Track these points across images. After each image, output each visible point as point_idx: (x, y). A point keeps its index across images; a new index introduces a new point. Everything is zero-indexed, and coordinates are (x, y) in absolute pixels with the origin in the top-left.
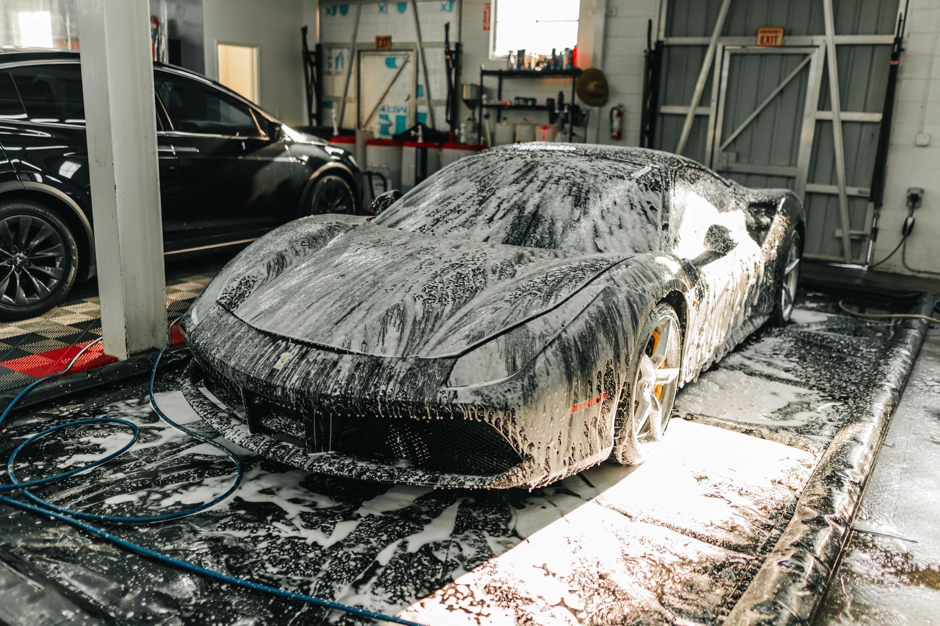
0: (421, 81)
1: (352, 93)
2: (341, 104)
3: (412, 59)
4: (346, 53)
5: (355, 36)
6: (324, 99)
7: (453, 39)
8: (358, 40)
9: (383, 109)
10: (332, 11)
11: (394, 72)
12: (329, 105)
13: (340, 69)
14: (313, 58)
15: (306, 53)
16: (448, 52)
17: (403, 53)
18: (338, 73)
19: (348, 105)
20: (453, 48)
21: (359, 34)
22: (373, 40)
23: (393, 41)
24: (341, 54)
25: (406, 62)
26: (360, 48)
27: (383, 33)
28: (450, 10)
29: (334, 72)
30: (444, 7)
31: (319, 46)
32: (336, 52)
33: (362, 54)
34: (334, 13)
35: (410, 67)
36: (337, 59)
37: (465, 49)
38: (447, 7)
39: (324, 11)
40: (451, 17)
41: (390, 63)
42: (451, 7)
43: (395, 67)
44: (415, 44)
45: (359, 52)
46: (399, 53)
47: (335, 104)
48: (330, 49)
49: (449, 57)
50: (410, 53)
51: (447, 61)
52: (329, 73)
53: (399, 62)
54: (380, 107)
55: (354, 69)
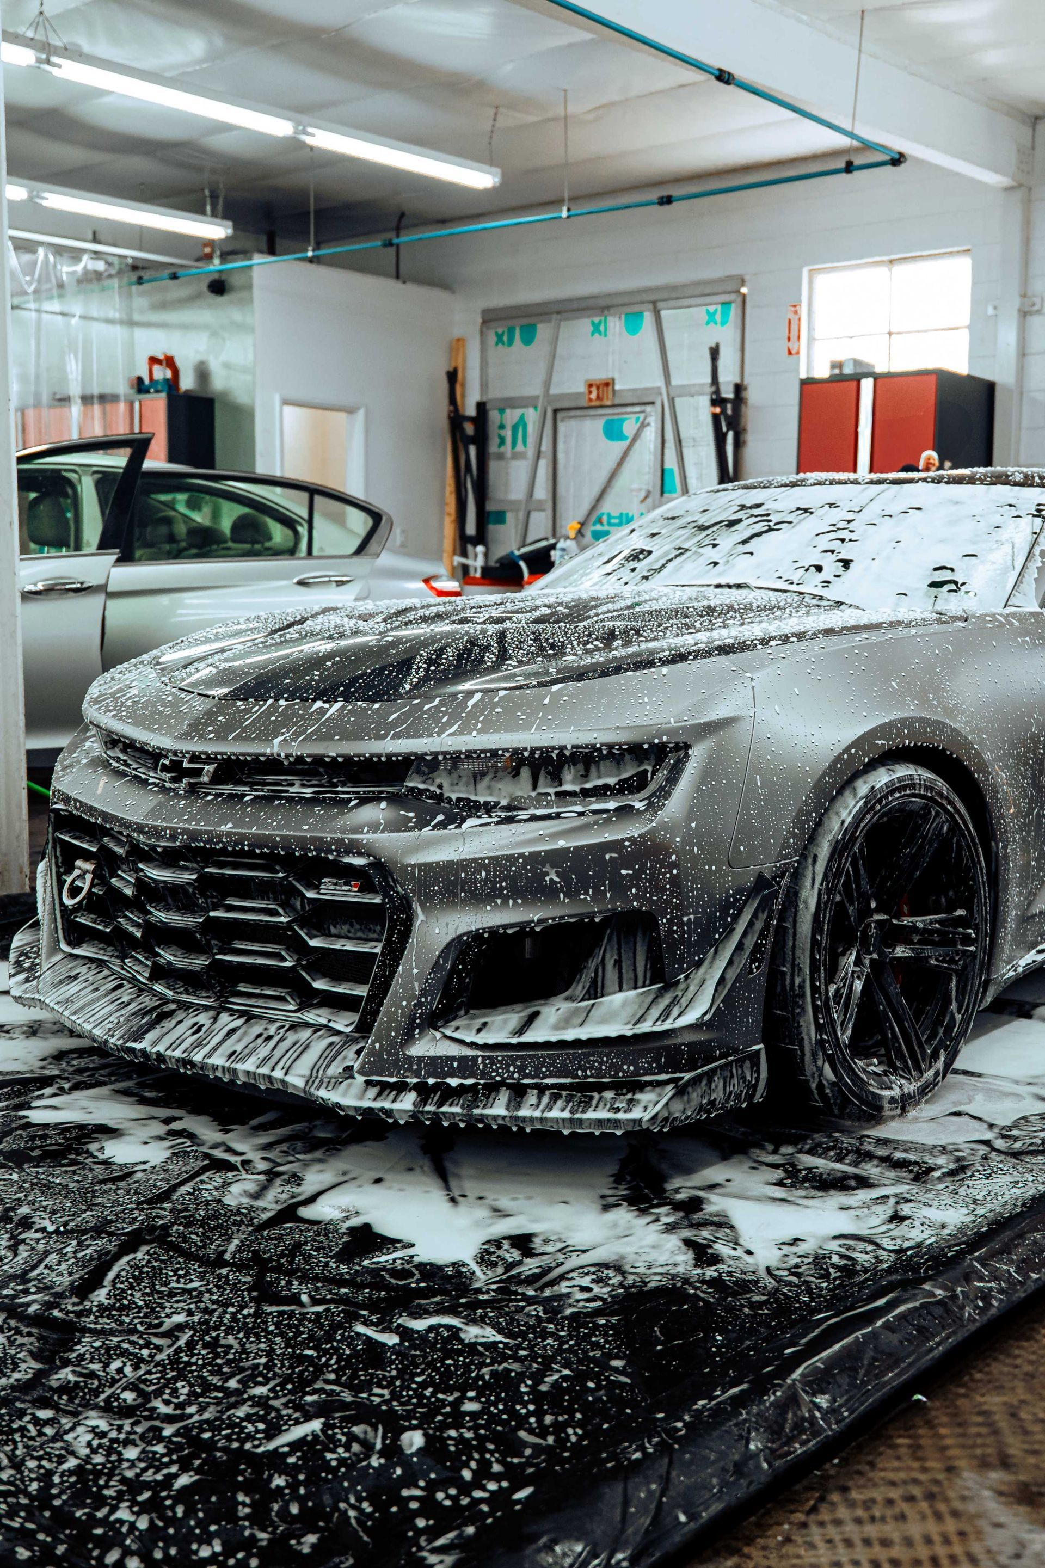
0: (671, 462)
1: (542, 492)
2: (521, 515)
3: (654, 421)
4: (532, 416)
5: (547, 384)
6: (490, 507)
7: (728, 378)
8: (554, 391)
9: (600, 521)
10: (505, 338)
11: (618, 447)
12: (500, 517)
13: (520, 447)
14: (469, 429)
15: (456, 420)
16: (717, 401)
17: (637, 409)
18: (516, 456)
19: (534, 515)
20: (728, 393)
21: (555, 378)
22: (582, 389)
23: (617, 387)
24: (522, 418)
25: (643, 425)
26: (559, 406)
27: (600, 375)
28: (723, 323)
29: (509, 454)
30: (711, 315)
31: (481, 407)
32: (511, 416)
33: (560, 415)
34: (510, 342)
35: (650, 434)
36: (515, 428)
37: (753, 396)
38: (718, 317)
39: (492, 338)
40: (727, 336)
41: (613, 432)
42: (725, 315)
43: (620, 437)
44: (658, 391)
45: (555, 411)
46: (629, 409)
47: (509, 517)
48: (502, 410)
49: (718, 410)
50: (649, 409)
51: (716, 418)
52: (501, 457)
53: (629, 427)
54: (594, 518)
55: (546, 446)
